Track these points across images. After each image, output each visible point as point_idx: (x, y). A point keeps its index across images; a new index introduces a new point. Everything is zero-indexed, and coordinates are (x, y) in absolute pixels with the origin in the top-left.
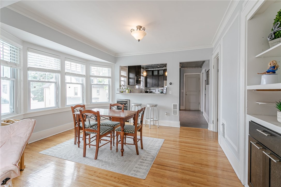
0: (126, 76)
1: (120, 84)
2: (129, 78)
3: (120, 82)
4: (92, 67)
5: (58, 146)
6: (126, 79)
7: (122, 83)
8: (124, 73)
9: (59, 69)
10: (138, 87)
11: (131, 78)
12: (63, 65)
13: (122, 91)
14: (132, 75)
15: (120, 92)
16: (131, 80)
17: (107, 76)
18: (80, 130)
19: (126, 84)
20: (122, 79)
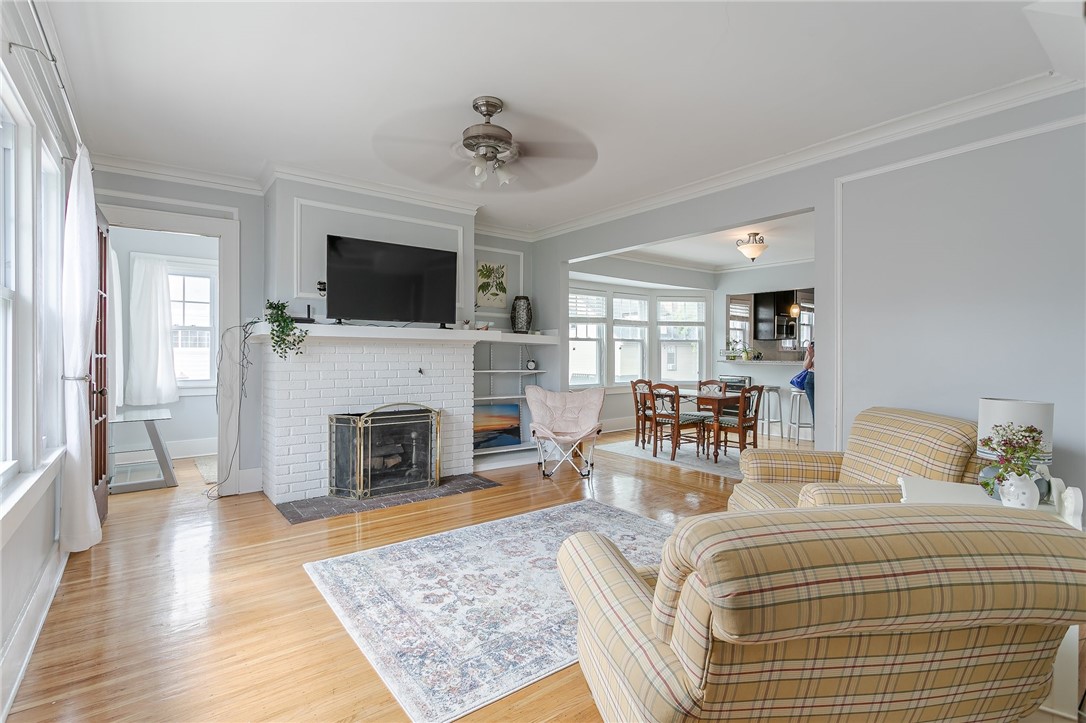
0: (747, 315)
1: (728, 339)
2: (757, 321)
3: (728, 333)
4: (662, 303)
5: (622, 443)
6: (748, 326)
7: (736, 336)
8: (743, 310)
9: (603, 314)
10: (791, 346)
11: (762, 321)
12: (610, 308)
13: (732, 355)
14: (765, 313)
15: (728, 358)
16: (762, 327)
17: (695, 319)
18: (645, 420)
19: (749, 338)
20: (737, 324)
